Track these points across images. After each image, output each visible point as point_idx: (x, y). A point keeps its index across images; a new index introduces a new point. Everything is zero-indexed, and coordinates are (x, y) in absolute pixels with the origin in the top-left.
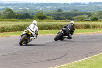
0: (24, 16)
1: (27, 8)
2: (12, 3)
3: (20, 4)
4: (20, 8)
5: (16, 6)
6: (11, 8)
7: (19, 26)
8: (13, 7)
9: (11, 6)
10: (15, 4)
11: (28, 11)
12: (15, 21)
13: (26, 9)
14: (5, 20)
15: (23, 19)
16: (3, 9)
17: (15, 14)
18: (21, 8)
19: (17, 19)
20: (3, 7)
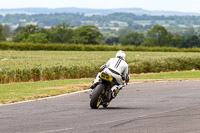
0: (188, 41)
1: (195, 26)
2: (166, 15)
3: (181, 18)
4: (181, 26)
5: (173, 22)
6: (164, 26)
7: (179, 60)
8: (167, 23)
9: (163, 21)
10: (172, 18)
11: (196, 31)
12: (170, 51)
13: (192, 28)
14: (151, 48)
15: (187, 47)
16: (147, 27)
17: (171, 36)
18: (184, 26)
19: (175, 46)
20: (148, 23)
